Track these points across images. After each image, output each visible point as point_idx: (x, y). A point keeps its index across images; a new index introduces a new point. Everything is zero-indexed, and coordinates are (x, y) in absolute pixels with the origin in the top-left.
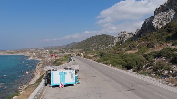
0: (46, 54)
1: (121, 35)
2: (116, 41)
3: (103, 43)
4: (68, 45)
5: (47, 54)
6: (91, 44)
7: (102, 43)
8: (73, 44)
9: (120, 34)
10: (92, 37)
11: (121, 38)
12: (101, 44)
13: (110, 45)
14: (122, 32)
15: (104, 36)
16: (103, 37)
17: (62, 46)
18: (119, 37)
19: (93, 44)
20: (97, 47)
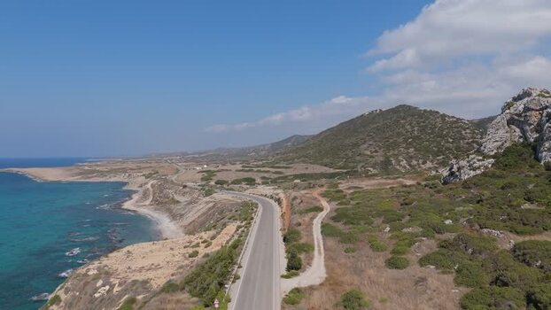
0: (185, 187)
1: (527, 109)
2: (499, 138)
3: (405, 140)
4: (278, 143)
5: (187, 190)
6: (356, 145)
7: (401, 140)
8: (293, 140)
9: (520, 106)
10: (357, 118)
11: (526, 122)
12: (396, 145)
13: (463, 163)
14: (527, 94)
15: (404, 111)
16: (402, 115)
17: (262, 148)
18: (511, 122)
19: (365, 146)
20: (382, 159)
